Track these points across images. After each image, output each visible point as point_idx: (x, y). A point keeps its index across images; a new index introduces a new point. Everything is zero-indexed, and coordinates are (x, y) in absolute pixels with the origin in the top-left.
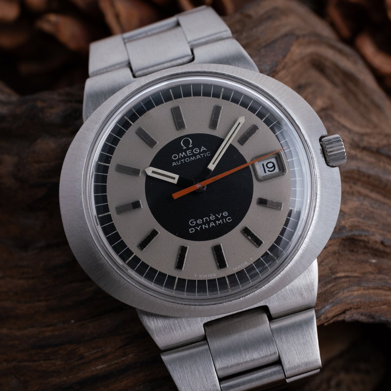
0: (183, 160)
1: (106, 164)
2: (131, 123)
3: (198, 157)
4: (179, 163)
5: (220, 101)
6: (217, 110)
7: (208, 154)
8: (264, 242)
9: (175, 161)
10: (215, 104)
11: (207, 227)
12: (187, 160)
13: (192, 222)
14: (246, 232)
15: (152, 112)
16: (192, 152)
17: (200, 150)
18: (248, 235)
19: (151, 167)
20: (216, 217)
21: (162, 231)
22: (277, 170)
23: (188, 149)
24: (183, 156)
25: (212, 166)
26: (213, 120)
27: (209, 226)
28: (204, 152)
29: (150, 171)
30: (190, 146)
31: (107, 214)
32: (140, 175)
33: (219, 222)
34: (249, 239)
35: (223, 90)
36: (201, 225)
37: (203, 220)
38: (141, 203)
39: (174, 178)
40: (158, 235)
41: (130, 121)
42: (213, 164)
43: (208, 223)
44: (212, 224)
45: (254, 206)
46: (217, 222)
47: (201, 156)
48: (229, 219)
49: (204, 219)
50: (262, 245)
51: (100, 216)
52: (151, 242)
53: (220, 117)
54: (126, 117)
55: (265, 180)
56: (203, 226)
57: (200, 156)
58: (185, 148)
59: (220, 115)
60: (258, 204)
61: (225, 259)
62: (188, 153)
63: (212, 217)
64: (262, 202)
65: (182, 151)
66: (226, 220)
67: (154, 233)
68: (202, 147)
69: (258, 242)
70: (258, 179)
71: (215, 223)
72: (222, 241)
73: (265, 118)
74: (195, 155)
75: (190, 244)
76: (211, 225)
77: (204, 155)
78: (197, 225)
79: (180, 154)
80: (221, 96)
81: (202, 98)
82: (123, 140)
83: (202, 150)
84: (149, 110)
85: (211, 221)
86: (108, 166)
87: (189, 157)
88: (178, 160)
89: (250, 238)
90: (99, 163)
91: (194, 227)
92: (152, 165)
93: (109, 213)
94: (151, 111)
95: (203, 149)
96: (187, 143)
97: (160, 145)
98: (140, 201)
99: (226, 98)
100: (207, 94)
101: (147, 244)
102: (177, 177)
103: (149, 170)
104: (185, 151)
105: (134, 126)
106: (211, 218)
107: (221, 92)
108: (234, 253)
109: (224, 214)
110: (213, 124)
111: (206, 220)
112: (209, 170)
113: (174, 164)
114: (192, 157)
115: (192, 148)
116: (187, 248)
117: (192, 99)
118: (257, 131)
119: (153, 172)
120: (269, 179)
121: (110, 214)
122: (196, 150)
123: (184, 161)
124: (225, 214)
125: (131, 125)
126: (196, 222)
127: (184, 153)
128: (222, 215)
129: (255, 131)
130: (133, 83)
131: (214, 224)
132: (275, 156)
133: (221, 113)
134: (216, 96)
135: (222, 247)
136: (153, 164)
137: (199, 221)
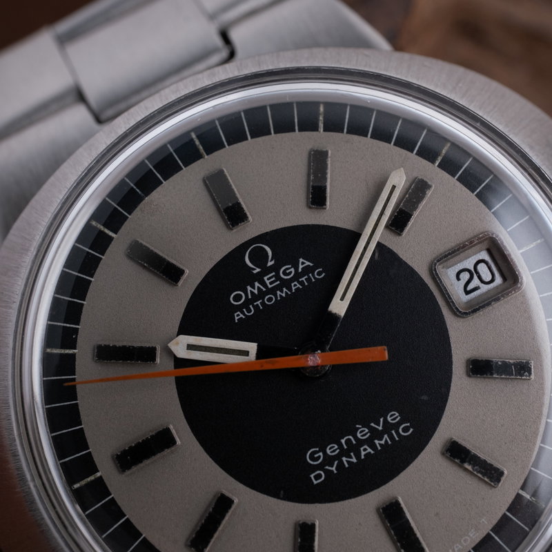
0: (258, 303)
1: (67, 351)
2: (111, 234)
3: (295, 286)
4: (249, 311)
5: (320, 139)
6: (318, 161)
7: (318, 275)
8: (506, 472)
9: (239, 308)
10: (309, 147)
11: (354, 460)
12: (270, 300)
13: (314, 456)
14: (457, 452)
15: (157, 197)
16: (278, 277)
17: (296, 269)
18: (463, 461)
19: (182, 337)
20: (372, 430)
21: (242, 495)
22: (498, 280)
23: (266, 271)
24: (256, 292)
25: (339, 306)
26: (314, 187)
27: (358, 456)
28: (307, 270)
29: (181, 346)
30: (270, 264)
31: (92, 478)
32: (158, 360)
33: (383, 442)
34: (466, 470)
35: (322, 109)
36: (338, 457)
37: (340, 445)
38: (174, 432)
39: (246, 353)
40: (234, 507)
41: (107, 231)
42: (342, 299)
43: (354, 448)
44: (365, 451)
45: (461, 384)
46: (377, 442)
47: (302, 283)
48: (405, 430)
49: (343, 441)
50: (503, 479)
51: (76, 486)
52: (220, 528)
53: (329, 176)
54: (94, 223)
55: (475, 311)
56: (344, 459)
57: (299, 282)
58: (258, 270)
59: (329, 171)
60: (469, 376)
61: (418, 535)
62: (268, 282)
63: (362, 433)
64: (479, 368)
65: (252, 279)
66: (397, 433)
67: (223, 504)
68: (301, 260)
69: (492, 474)
70: (456, 312)
71: (373, 446)
72: (399, 488)
73: (440, 159)
74: (286, 284)
75: (320, 514)
76: (363, 453)
77: (309, 280)
78: (329, 460)
79: (249, 288)
80: (321, 125)
81: (274, 139)
82: (97, 281)
83: (301, 267)
84: (147, 192)
85: (361, 443)
86: (74, 355)
87: (273, 291)
88: (246, 305)
89: (469, 468)
90: (48, 350)
91: (320, 467)
92: (184, 329)
93: (98, 474)
94: (156, 195)
95: (303, 263)
96: (259, 257)
97: (193, 276)
98: (171, 427)
99: (333, 126)
100: (284, 127)
101: (211, 537)
102: (252, 347)
103: (177, 344)
104: (259, 278)
105: (120, 241)
106: (359, 435)
107: (318, 114)
108: (437, 514)
109: (389, 419)
110: (317, 197)
111: (348, 441)
112: (334, 317)
113: (238, 316)
114: (279, 288)
115: (276, 268)
116: (313, 526)
117: (251, 146)
118: (429, 193)
119: (191, 347)
120: (483, 307)
121: (101, 477)
122: (287, 272)
123: (263, 304)
124: (393, 417)
125: (111, 239)
126: (325, 453)
127: (257, 284)
128: (386, 421)
129: (424, 194)
130: (98, 135)
131: (369, 450)
132: (485, 245)
133: (329, 166)
134: (308, 125)
135: (403, 505)
136: (186, 328)
137: (332, 449)
